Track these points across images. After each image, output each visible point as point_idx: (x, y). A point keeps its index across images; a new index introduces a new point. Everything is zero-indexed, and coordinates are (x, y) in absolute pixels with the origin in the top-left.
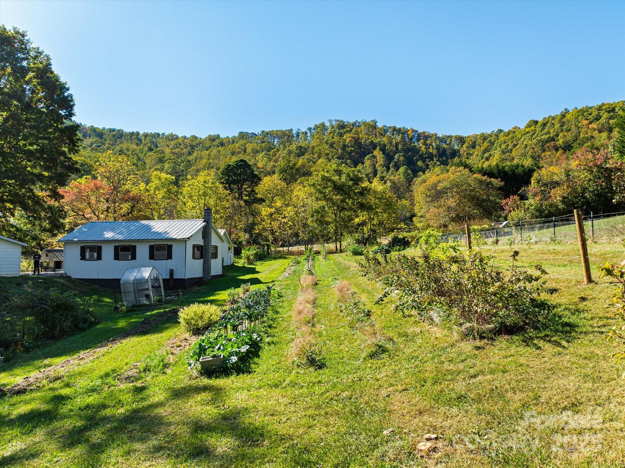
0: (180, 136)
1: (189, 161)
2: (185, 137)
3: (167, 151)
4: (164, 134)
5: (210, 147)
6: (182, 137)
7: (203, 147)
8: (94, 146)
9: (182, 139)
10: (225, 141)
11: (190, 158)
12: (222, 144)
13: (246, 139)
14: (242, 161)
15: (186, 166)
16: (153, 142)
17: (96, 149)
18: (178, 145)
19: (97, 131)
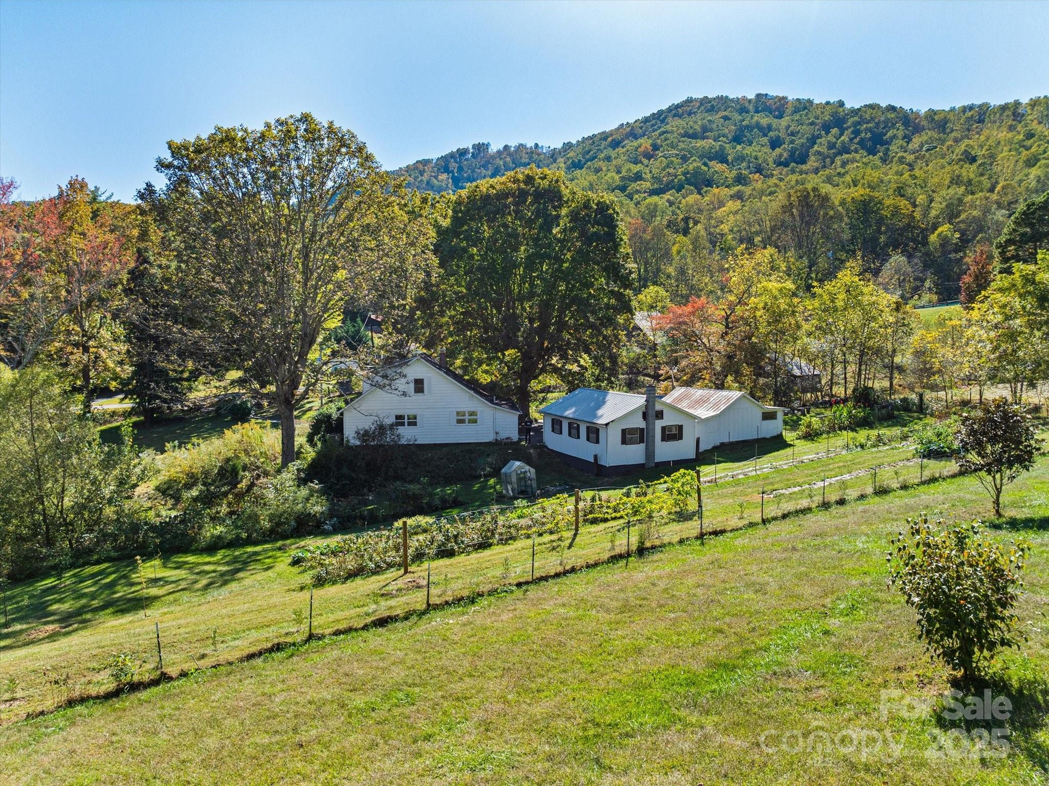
8: (924, 150)
19: (936, 118)
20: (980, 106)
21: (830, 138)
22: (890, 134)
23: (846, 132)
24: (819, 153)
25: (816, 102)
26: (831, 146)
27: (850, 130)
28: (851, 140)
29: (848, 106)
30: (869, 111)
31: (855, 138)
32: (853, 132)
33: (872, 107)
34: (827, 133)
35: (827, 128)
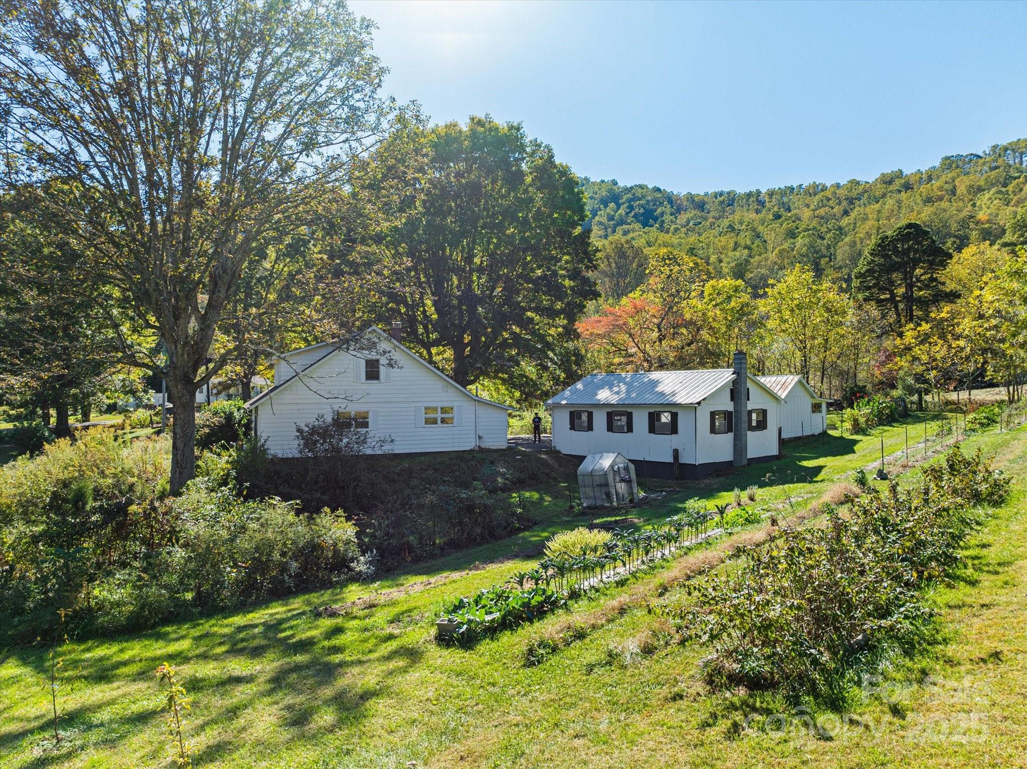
0: (828, 185)
1: (840, 229)
2: (838, 186)
3: (806, 214)
4: (801, 185)
5: (884, 196)
6: (832, 186)
7: (869, 198)
8: (691, 224)
9: (832, 190)
10: (912, 181)
11: (844, 222)
12: (907, 187)
13: (957, 167)
14: (910, 226)
15: (834, 238)
16: (783, 203)
17: (694, 229)
18: (825, 202)
19: (696, 199)
20: (729, 193)
21: (608, 210)
22: (659, 211)
23: (622, 207)
24: (601, 223)
25: (592, 180)
26: (611, 218)
27: (625, 205)
28: (627, 214)
29: (621, 184)
30: (640, 190)
31: (630, 212)
32: (628, 207)
33: (641, 187)
34: (606, 206)
35: (605, 202)
